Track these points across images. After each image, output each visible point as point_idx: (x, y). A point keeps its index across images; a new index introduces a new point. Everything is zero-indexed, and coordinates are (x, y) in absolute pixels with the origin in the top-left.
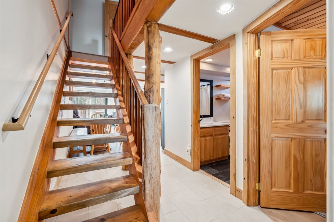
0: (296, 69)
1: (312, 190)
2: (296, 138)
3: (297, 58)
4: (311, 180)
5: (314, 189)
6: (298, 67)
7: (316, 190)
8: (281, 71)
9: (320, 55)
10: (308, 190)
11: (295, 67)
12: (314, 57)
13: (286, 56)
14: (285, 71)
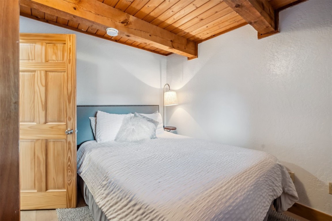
0: (39, 72)
1: (55, 188)
2: (39, 139)
3: (40, 61)
4: (54, 179)
5: (57, 187)
6: (40, 71)
7: (59, 188)
8: (26, 73)
9: (62, 59)
10: (52, 189)
11: (38, 70)
12: (56, 61)
13: (31, 58)
14: (30, 73)
